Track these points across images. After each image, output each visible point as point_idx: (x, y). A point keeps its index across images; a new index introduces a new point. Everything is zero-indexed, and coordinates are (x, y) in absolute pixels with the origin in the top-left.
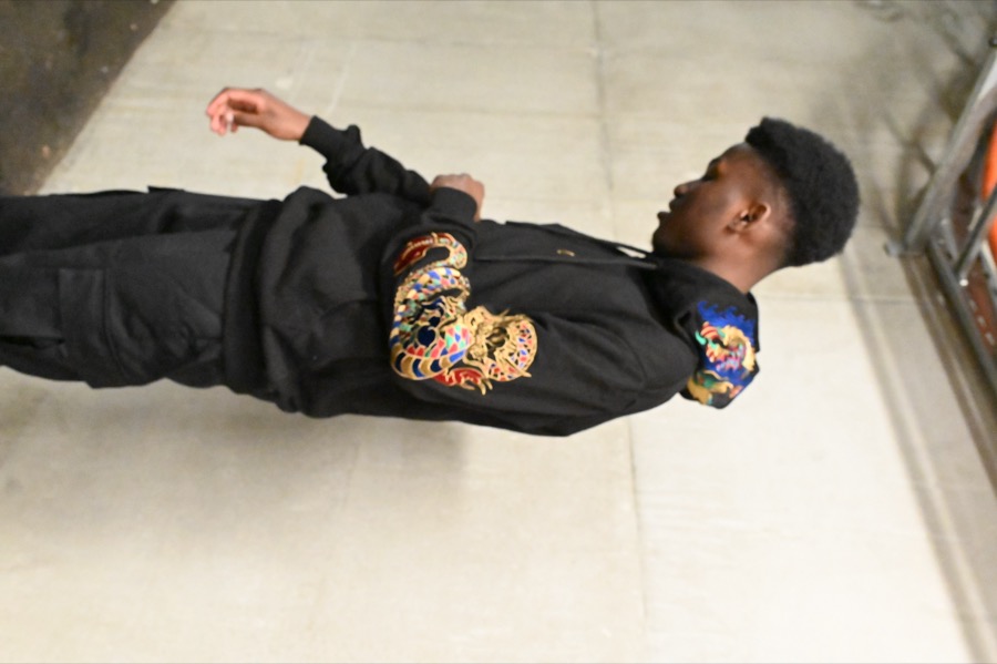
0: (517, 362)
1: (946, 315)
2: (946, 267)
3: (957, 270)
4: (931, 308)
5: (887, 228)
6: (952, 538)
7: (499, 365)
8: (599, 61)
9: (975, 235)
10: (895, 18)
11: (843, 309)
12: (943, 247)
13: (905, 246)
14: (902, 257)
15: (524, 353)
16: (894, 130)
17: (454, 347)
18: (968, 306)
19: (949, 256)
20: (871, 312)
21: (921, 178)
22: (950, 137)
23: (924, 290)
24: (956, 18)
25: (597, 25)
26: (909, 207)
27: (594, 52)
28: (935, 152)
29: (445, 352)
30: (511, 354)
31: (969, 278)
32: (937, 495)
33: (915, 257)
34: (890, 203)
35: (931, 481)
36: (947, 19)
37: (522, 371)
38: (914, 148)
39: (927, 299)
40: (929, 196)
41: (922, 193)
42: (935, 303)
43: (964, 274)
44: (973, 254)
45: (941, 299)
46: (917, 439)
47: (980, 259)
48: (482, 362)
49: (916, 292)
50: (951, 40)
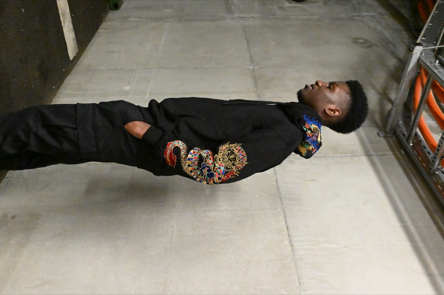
0: (242, 162)
1: (406, 159)
2: (404, 139)
3: (408, 140)
4: (399, 156)
5: (378, 126)
6: (421, 245)
7: (238, 166)
8: (254, 70)
9: (413, 126)
10: (370, 47)
11: (364, 159)
12: (401, 131)
13: (386, 133)
14: (385, 137)
15: (243, 158)
16: (375, 89)
17: (221, 171)
18: (414, 153)
19: (404, 135)
20: (376, 159)
21: (389, 106)
22: (398, 89)
23: (396, 150)
24: (394, 45)
25: (251, 57)
26: (385, 117)
27: (251, 67)
28: (393, 96)
29: (219, 174)
30: (239, 161)
31: (413, 142)
32: (412, 229)
33: (390, 137)
34: (377, 117)
35: (409, 223)
36: (391, 45)
37: (245, 163)
38: (384, 95)
39: (397, 153)
40: (393, 112)
41: (390, 111)
42: (401, 154)
43: (411, 142)
44: (414, 133)
45: (403, 152)
46: (401, 207)
47: (416, 134)
48: (232, 168)
49: (392, 150)
50: (393, 54)
